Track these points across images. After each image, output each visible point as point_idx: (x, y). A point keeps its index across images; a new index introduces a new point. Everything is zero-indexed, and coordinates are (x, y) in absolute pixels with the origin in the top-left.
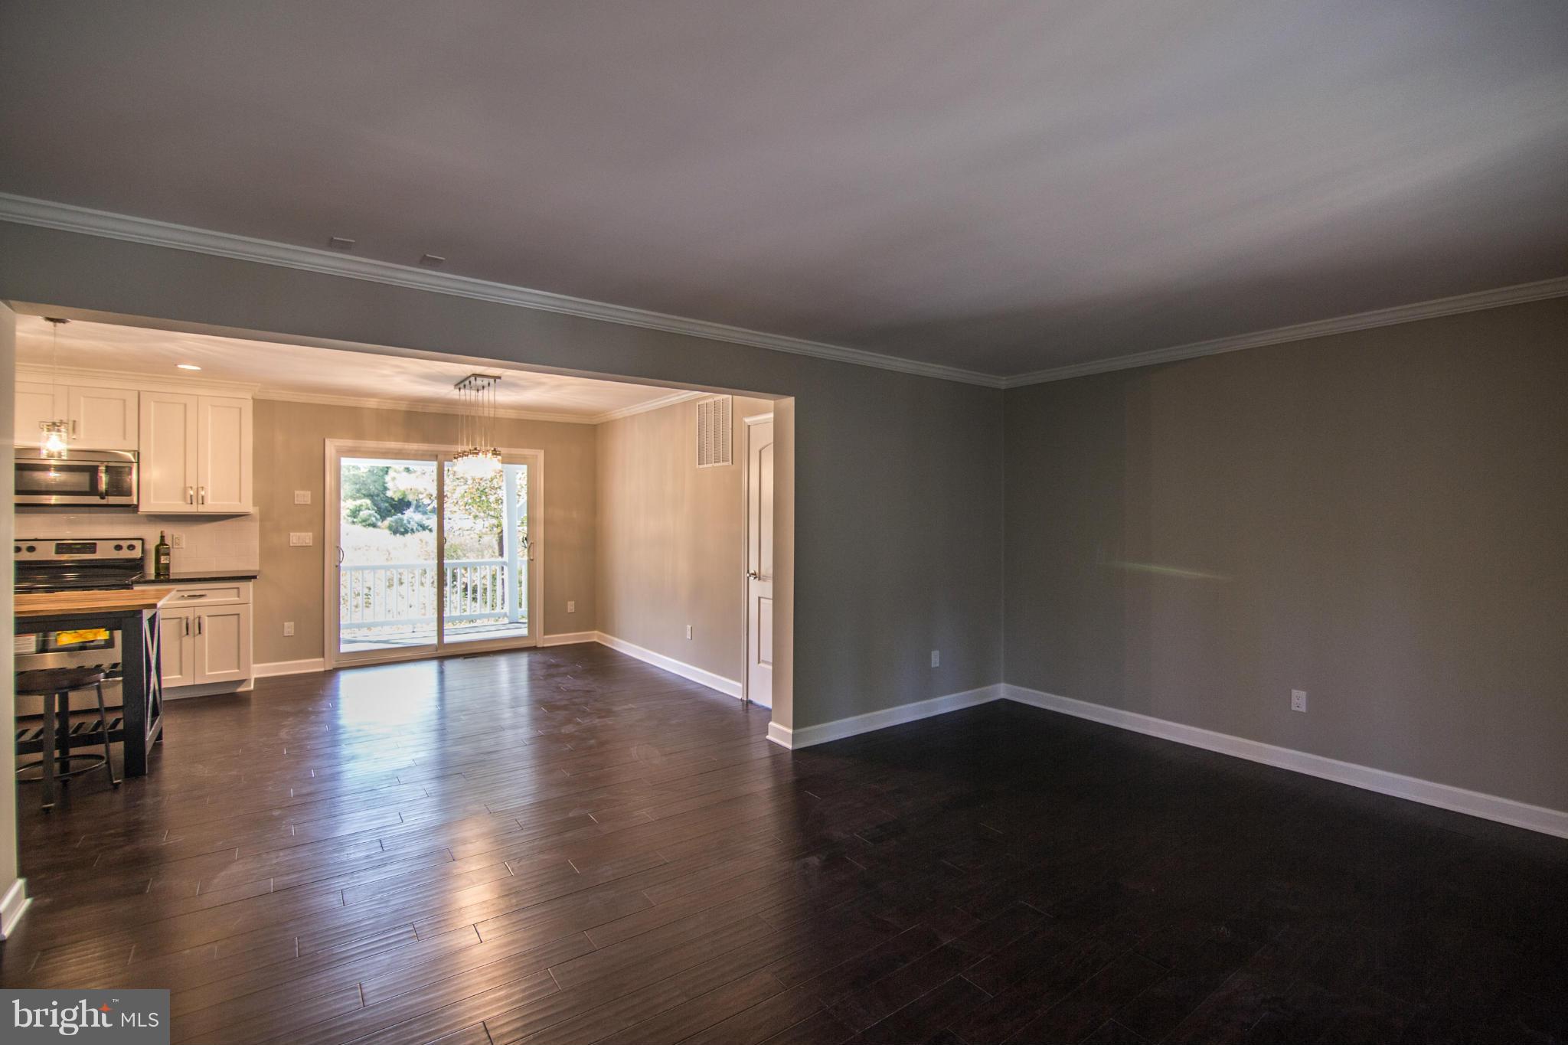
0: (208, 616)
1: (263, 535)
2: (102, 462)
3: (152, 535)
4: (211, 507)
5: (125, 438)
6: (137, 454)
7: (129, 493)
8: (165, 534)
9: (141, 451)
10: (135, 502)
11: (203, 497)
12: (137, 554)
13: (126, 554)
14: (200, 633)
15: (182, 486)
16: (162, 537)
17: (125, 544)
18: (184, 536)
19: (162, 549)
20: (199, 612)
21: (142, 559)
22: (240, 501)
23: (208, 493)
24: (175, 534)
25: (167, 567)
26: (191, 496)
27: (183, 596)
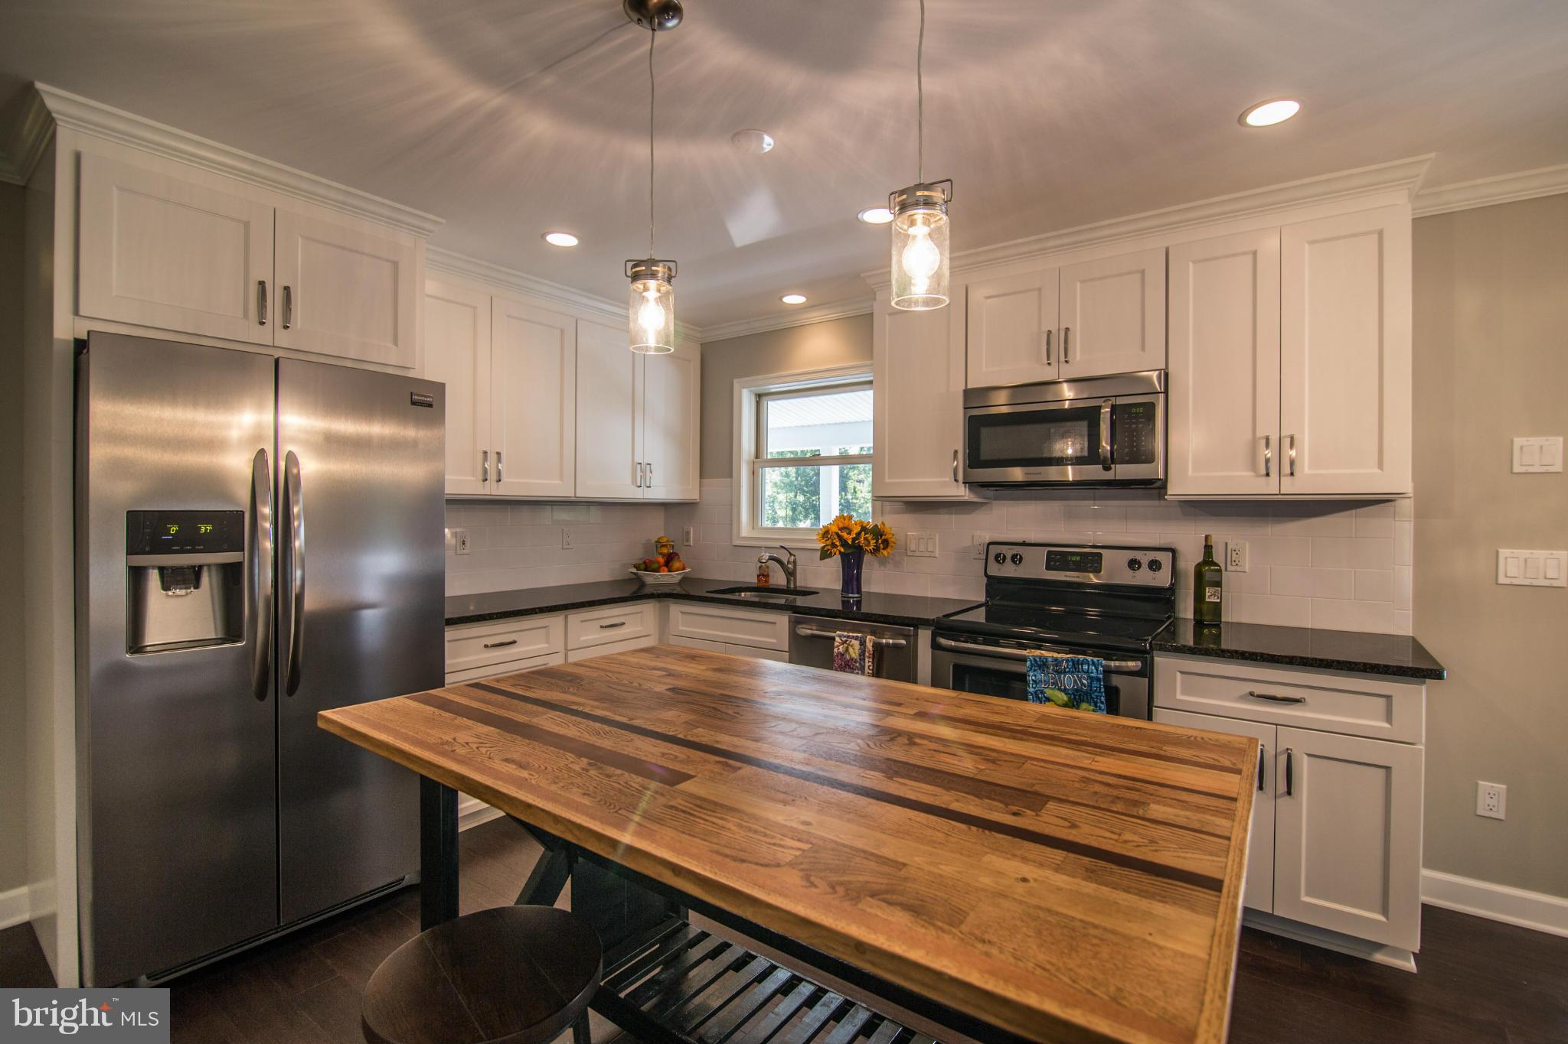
0: (1309, 755)
1: (1425, 551)
2: (1106, 398)
3: (1188, 539)
4: (1311, 480)
5: (1143, 348)
6: (1166, 376)
7: (1150, 459)
8: (1213, 541)
9: (1170, 370)
10: (1161, 476)
11: (1292, 463)
12: (1163, 579)
13: (1144, 578)
14: (1289, 793)
15: (1249, 436)
16: (1208, 548)
17: (1145, 558)
18: (1247, 545)
19: (1208, 572)
20: (1288, 739)
21: (1172, 589)
22: (1381, 466)
23: (1304, 454)
24: (1229, 542)
25: (1217, 608)
26: (1267, 461)
27: (1252, 694)
